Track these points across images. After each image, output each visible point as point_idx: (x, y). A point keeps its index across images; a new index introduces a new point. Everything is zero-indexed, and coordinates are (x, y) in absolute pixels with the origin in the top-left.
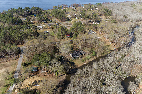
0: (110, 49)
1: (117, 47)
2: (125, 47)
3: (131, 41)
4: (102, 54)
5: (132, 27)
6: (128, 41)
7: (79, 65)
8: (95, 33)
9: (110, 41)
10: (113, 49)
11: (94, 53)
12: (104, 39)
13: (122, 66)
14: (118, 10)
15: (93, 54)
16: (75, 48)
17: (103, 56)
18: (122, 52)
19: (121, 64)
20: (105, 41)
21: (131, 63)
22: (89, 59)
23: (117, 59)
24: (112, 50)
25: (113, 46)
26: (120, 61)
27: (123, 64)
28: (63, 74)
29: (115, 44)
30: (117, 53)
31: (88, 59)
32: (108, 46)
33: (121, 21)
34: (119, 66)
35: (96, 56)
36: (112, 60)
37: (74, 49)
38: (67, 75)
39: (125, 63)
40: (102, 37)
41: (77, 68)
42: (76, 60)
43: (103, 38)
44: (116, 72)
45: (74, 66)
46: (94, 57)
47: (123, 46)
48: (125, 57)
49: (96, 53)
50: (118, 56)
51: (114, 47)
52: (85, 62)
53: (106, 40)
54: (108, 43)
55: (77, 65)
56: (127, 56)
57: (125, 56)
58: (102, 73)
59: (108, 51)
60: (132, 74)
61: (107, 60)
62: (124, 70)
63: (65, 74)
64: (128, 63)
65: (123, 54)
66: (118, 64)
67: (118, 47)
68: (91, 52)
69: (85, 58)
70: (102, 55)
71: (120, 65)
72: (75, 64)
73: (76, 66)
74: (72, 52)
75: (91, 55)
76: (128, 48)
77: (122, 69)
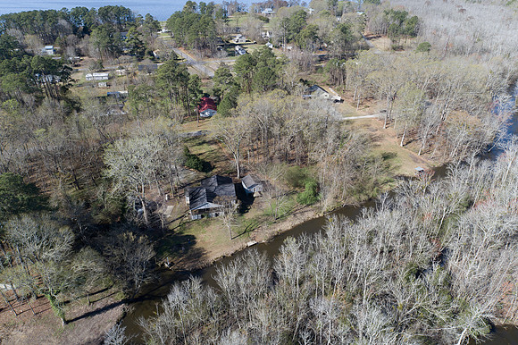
1: (431, 162)
9: (401, 135)
12: (374, 126)
17: (356, 204)
19: (445, 251)
20: (378, 133)
24: (407, 174)
32: (389, 156)
39: (468, 245)
42: (207, 223)
43: (370, 120)
46: (310, 208)
47: (462, 157)
49: (317, 189)
52: (252, 234)
53: (381, 129)
54: (391, 143)
56: (480, 207)
67: (439, 164)
76: (486, 163)
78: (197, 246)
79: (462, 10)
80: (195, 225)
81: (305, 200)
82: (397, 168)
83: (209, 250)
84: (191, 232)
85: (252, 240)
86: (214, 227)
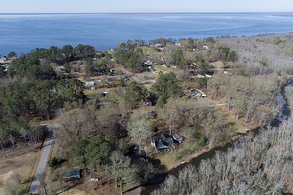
0: (237, 132)
1: (251, 127)
2: (269, 127)
3: (281, 114)
4: (220, 141)
5: (280, 84)
6: (275, 114)
7: (170, 167)
8: (203, 97)
9: (236, 114)
10: (242, 130)
11: (202, 140)
12: (223, 110)
13: (266, 169)
14: (248, 51)
15: (200, 142)
16: (162, 128)
17: (222, 146)
18: (264, 138)
19: (262, 164)
20: (226, 113)
21: (284, 163)
22: (192, 152)
23: (254, 154)
24: (241, 132)
25: (242, 124)
26: (260, 158)
27: (266, 163)
28: (135, 186)
29: (246, 119)
30: (252, 140)
31: (190, 153)
32: (232, 124)
33: (257, 72)
34: (258, 170)
35: (207, 146)
36: (243, 156)
37: (159, 131)
38: (144, 188)
39: (271, 163)
40: (218, 104)
41: (165, 172)
42: (163, 154)
43: (221, 106)
44: (253, 183)
45: (160, 169)
46: (203, 147)
47: (264, 124)
48: (271, 149)
49: (206, 140)
50: (255, 146)
51: (244, 126)
52: (182, 159)
53: (227, 111)
54: (232, 118)
55: (166, 164)
56: (274, 147)
57: (269, 147)
58: (222, 184)
59: (232, 134)
60: (289, 188)
61: (231, 154)
62: (270, 177)
63: (139, 186)
64: (278, 163)
65: (266, 143)
66: (255, 164)
67: (254, 127)
68: (197, 136)
69: (184, 150)
70: (221, 144)
71: (262, 167)
72: (162, 163)
73: (163, 167)
74: (155, 136)
75: (196, 142)
76: (274, 129)
77: (265, 176)
81: (201, 144)
82: (237, 129)
85: (183, 161)
86: (166, 156)
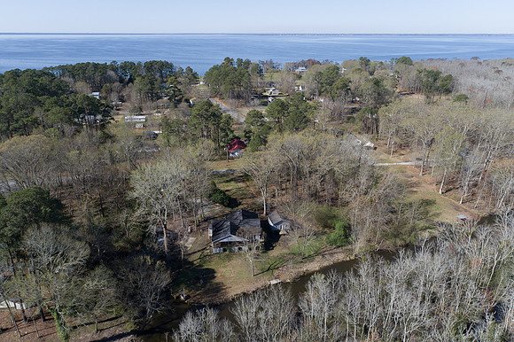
0: (436, 220)
1: (476, 212)
8: (368, 148)
9: (438, 183)
10: (451, 218)
12: (409, 173)
16: (250, 201)
25: (452, 204)
31: (300, 259)
32: (428, 203)
35: (349, 247)
40: (398, 162)
42: (229, 258)
43: (405, 167)
46: (340, 250)
51: (457, 209)
55: (228, 283)
59: (422, 224)
68: (326, 222)
69: (285, 251)
70: (388, 244)
73: (218, 289)
75: (324, 237)
78: (216, 280)
79: (499, 72)
80: (216, 259)
81: (335, 241)
82: (437, 215)
83: (228, 286)
84: (212, 266)
85: (276, 278)
86: (236, 262)
